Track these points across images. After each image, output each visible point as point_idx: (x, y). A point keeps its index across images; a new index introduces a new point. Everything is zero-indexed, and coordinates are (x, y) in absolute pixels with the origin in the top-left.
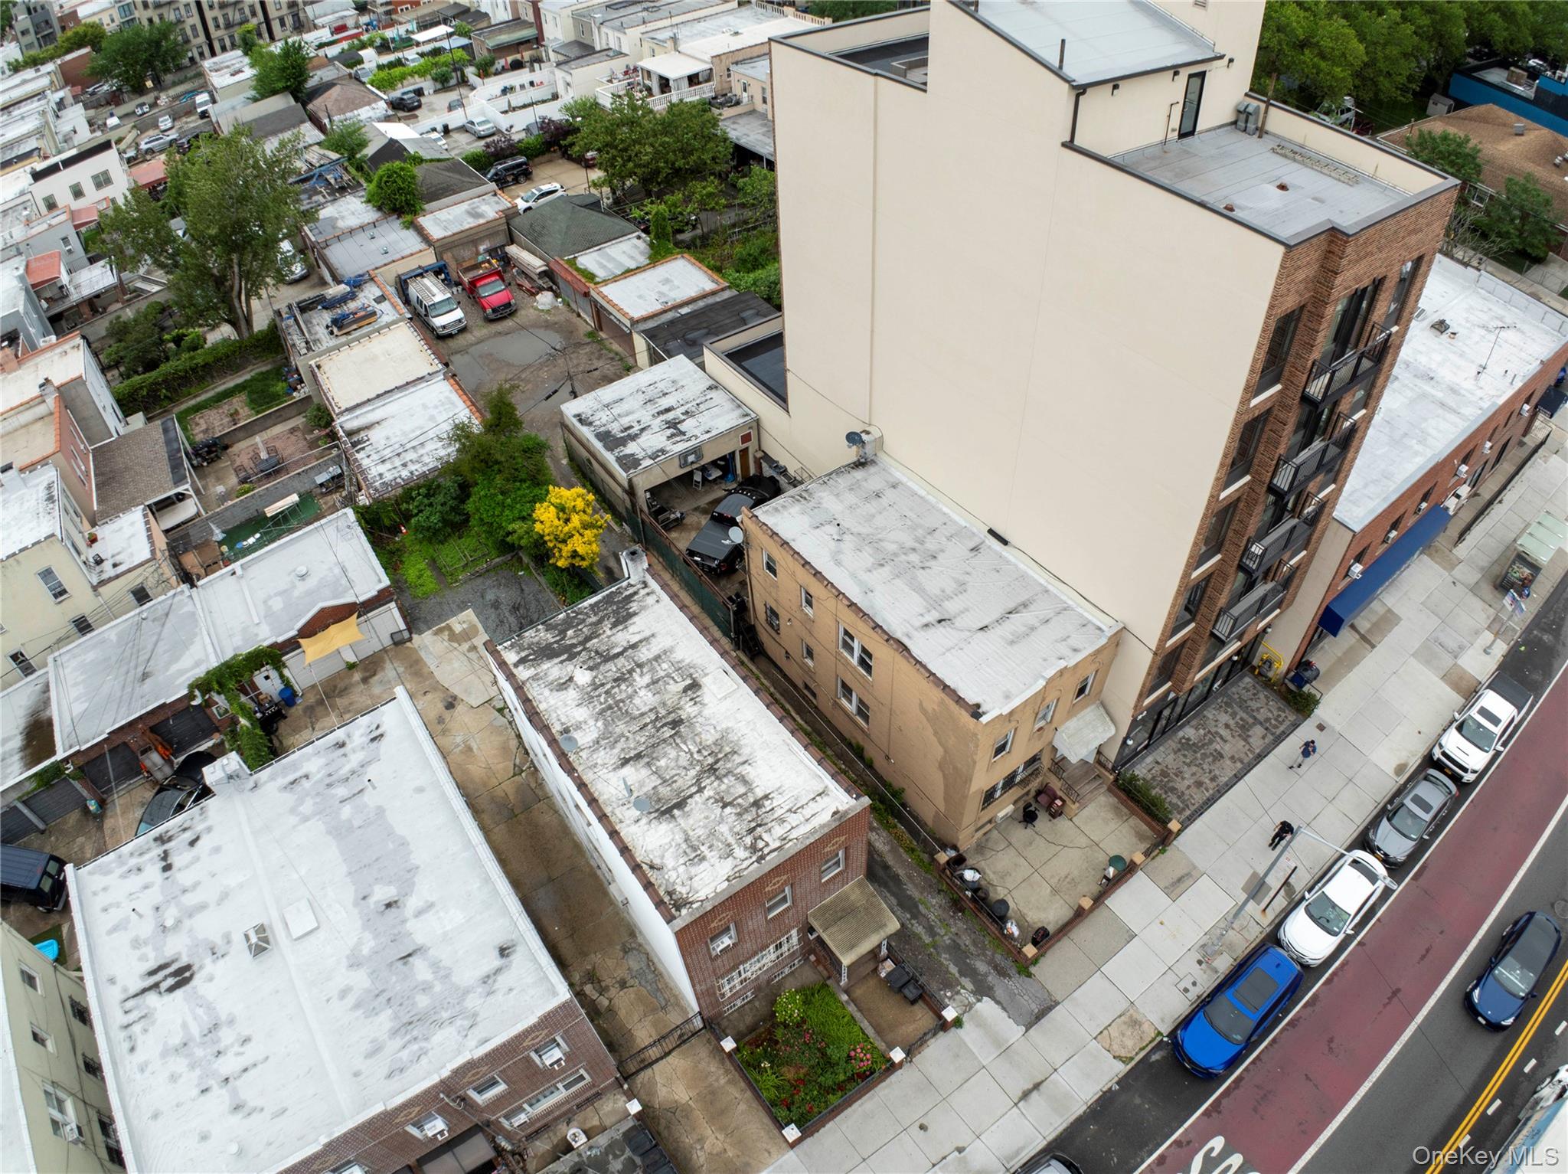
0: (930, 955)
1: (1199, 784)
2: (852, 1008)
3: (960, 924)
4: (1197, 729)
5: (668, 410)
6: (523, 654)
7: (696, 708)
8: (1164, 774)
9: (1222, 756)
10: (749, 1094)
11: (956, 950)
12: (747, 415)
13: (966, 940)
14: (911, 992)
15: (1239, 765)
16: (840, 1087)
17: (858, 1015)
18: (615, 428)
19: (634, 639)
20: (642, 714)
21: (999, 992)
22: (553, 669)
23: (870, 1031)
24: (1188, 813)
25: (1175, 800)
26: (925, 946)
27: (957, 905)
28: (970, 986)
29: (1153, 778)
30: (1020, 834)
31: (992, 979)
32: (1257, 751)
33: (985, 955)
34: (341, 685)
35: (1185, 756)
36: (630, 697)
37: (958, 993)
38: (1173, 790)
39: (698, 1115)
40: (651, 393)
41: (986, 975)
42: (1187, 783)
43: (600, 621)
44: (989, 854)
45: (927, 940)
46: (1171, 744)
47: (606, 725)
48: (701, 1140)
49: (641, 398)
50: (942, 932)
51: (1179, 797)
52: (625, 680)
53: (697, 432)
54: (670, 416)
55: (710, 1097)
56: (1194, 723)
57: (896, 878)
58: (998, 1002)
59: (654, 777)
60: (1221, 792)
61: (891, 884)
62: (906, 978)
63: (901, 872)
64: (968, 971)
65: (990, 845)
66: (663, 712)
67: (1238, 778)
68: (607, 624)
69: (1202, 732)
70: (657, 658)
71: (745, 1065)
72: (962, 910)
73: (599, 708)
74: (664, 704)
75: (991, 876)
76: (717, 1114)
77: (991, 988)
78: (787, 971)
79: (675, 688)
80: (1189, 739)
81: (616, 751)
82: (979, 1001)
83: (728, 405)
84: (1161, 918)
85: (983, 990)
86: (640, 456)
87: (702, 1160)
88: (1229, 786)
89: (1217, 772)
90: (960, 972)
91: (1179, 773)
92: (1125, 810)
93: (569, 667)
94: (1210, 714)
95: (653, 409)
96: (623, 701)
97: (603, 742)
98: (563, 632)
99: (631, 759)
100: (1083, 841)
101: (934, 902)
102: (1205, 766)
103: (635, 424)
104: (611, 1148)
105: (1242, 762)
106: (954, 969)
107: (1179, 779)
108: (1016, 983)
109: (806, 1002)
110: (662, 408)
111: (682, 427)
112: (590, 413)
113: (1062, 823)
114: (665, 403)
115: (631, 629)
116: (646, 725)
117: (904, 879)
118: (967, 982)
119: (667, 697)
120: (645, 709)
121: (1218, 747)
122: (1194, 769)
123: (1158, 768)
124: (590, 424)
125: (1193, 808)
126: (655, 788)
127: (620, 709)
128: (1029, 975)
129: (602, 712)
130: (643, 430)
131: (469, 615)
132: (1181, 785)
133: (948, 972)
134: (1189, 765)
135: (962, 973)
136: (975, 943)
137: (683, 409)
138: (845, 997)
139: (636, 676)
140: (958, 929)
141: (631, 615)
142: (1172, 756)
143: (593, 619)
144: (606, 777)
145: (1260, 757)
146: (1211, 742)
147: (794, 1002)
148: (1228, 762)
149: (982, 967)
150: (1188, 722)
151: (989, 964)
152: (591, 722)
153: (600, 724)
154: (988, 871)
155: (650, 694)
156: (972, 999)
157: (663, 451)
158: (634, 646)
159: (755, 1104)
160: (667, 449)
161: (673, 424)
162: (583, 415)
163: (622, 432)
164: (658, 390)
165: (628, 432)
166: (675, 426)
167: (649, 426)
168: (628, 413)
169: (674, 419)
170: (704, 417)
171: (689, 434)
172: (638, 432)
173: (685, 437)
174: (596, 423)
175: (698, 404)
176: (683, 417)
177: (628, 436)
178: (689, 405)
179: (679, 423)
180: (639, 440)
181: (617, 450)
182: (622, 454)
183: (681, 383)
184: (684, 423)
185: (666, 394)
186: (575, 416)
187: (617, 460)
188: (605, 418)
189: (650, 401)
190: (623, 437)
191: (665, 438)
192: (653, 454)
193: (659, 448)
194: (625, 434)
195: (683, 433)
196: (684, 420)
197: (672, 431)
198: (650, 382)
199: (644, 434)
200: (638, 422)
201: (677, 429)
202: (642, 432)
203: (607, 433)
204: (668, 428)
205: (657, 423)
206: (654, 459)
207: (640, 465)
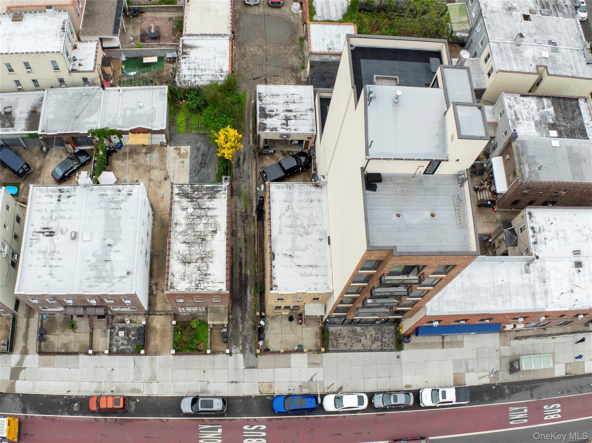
0: (238, 335)
1: (346, 344)
2: (209, 334)
3: (251, 333)
4: (362, 330)
5: (290, 111)
6: (180, 192)
7: (211, 239)
8: (339, 334)
9: (360, 342)
10: (172, 337)
11: (245, 338)
12: (313, 131)
13: (249, 337)
14: (225, 340)
15: (363, 348)
16: (192, 350)
17: (209, 336)
18: (268, 108)
19: (211, 206)
20: (197, 231)
21: (246, 355)
23: (209, 342)
24: (335, 349)
25: (335, 343)
26: (239, 331)
27: (254, 328)
28: (241, 349)
29: (335, 333)
30: (286, 321)
31: (248, 351)
32: (372, 348)
33: (251, 344)
34: (138, 151)
35: (350, 334)
36: (198, 224)
37: (237, 348)
38: (337, 340)
39: (159, 334)
40: (290, 99)
41: (247, 349)
42: (343, 341)
43: (206, 194)
44: (274, 321)
45: (240, 330)
46: (350, 328)
47: (187, 229)
48: (155, 340)
49: (285, 99)
50: (246, 331)
51: (337, 343)
53: (292, 128)
54: (289, 114)
55: (164, 331)
56: (363, 327)
57: (246, 310)
58: (244, 357)
59: (188, 251)
60: (349, 351)
61: (244, 311)
62: (226, 336)
63: (248, 309)
64: (244, 345)
65: (276, 319)
66: (202, 234)
67: (358, 351)
69: (362, 331)
70: (212, 216)
71: (176, 329)
72: (255, 329)
73: (188, 222)
74: (204, 232)
75: (269, 327)
76: (163, 336)
77: (245, 353)
78: (201, 314)
79: (211, 229)
80: (356, 331)
81: (184, 238)
82: (240, 353)
83: (310, 122)
84: (301, 369)
85: (243, 352)
86: (267, 127)
87: (152, 344)
88: (353, 351)
89: (354, 345)
90: (241, 344)
91: (344, 338)
92: (319, 336)
94: (370, 328)
95: (286, 107)
96: (195, 224)
97: (183, 233)
99: (186, 242)
100: (300, 335)
101: (250, 322)
102: (353, 341)
103: (275, 110)
104: (134, 328)
105: (364, 348)
106: (240, 342)
107: (342, 339)
108: (252, 356)
109: (200, 325)
110: (288, 109)
111: (289, 122)
112: (265, 95)
113: (299, 327)
114: (292, 107)
115: (212, 203)
116: (196, 235)
117: (248, 311)
118: (241, 347)
119: (207, 230)
120: (199, 230)
121: (362, 339)
122: (349, 339)
123: (339, 332)
124: (261, 100)
125: (337, 349)
126: (186, 254)
127: (193, 226)
128: (257, 357)
129: (188, 224)
130: (276, 115)
131: (188, 148)
132: (341, 341)
133: (239, 341)
134: (349, 337)
135: (242, 344)
136: (251, 340)
137: (294, 114)
138: (209, 330)
139: (203, 218)
140: (251, 334)
141: (215, 198)
142: (347, 332)
143: (205, 192)
144: (177, 243)
145: (371, 351)
146: (362, 336)
147: (196, 324)
148: (360, 345)
149: (248, 346)
150: (362, 326)
151: (250, 347)
152: (184, 225)
153: (186, 227)
154: (270, 325)
155: (203, 227)
156: (239, 352)
157: (276, 129)
158: (209, 209)
159: (172, 340)
160: (278, 129)
161: (287, 119)
162: (262, 95)
163: (269, 111)
164: (293, 99)
165: (271, 113)
166: (287, 120)
167: (279, 114)
168: (276, 104)
169: (289, 117)
170: (299, 122)
171: (289, 127)
172: (274, 115)
173: (287, 128)
174: (264, 102)
175: (301, 115)
176: (292, 118)
177: (270, 114)
178: (298, 113)
179: (290, 119)
180: (272, 119)
181: (262, 119)
182: (262, 122)
183: (303, 101)
184: (291, 121)
185: (294, 102)
186: (259, 93)
187: (259, 124)
188: (267, 101)
189: (287, 102)
190: (267, 114)
191: (281, 124)
192: (272, 128)
193: (276, 127)
194: (269, 113)
195: (287, 125)
196: (292, 119)
197: (285, 122)
198: (293, 93)
199: (275, 117)
200: (277, 110)
201: (287, 122)
202: (275, 116)
203: (264, 109)
204: (285, 119)
205: (282, 115)
206: (271, 131)
207: (265, 130)
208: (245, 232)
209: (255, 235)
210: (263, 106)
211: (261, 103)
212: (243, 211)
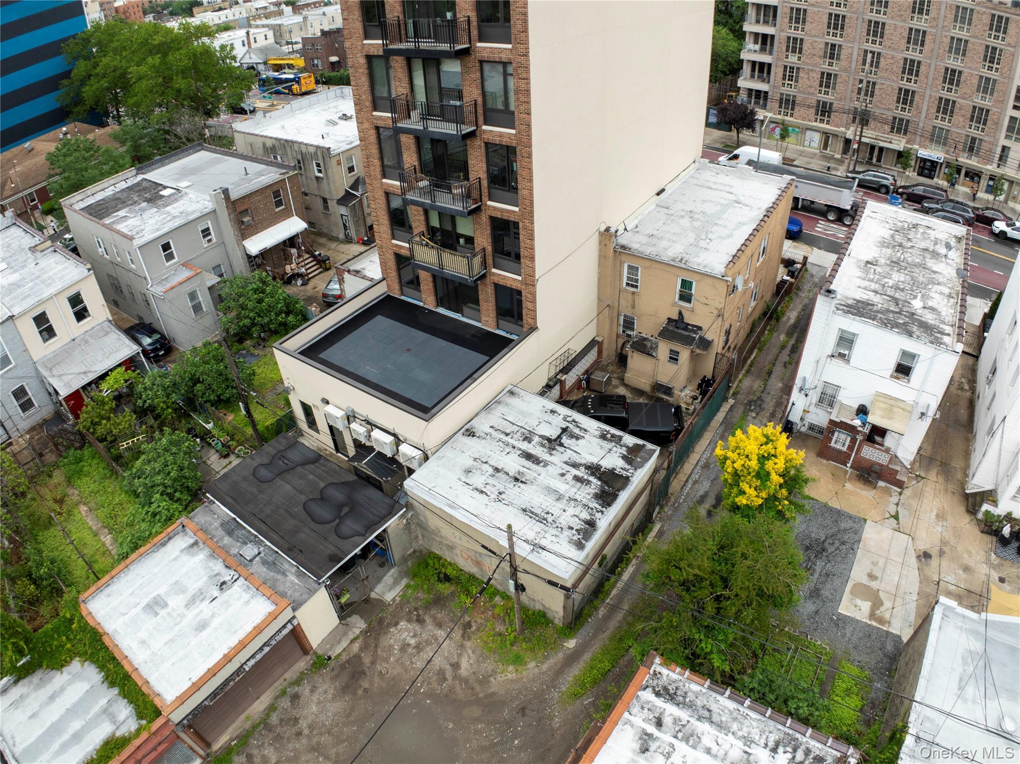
3: (805, 287)
5: (528, 456)
6: (939, 335)
11: (817, 286)
13: (810, 285)
18: (587, 493)
19: (873, 294)
22: (929, 318)
33: (811, 280)
40: (501, 483)
41: (818, 278)
43: (878, 312)
49: (512, 491)
50: (814, 292)
52: (899, 288)
57: (805, 307)
61: (809, 307)
68: (875, 308)
83: (501, 411)
86: (624, 451)
93: (919, 312)
95: (531, 471)
98: (905, 324)
103: (569, 477)
110: (528, 464)
111: (553, 433)
112: (567, 533)
114: (513, 463)
115: (867, 297)
124: (591, 524)
130: (575, 465)
137: (525, 446)
139: (890, 284)
141: (858, 301)
143: (880, 315)
157: (603, 437)
158: (876, 292)
160: (598, 433)
161: (553, 443)
162: (575, 538)
163: (589, 482)
164: (491, 481)
165: (586, 477)
166: (555, 440)
167: (566, 463)
168: (550, 491)
169: (543, 445)
170: (531, 423)
171: (564, 425)
172: (582, 469)
173: (571, 426)
174: (585, 515)
175: (507, 435)
176: (536, 439)
177: (593, 474)
178: (512, 441)
179: (549, 440)
180: (594, 460)
181: (624, 473)
182: (627, 467)
183: (469, 463)
184: (547, 434)
185: (497, 470)
186: (580, 546)
187: (641, 466)
188: (571, 511)
189: (516, 480)
190: (599, 479)
191: (580, 441)
192: (611, 441)
193: (600, 441)
194: (592, 479)
195: (564, 430)
196: (541, 436)
197: (565, 440)
198: (476, 494)
199: (583, 461)
200: (563, 475)
201: (559, 437)
202: (581, 465)
203: (597, 497)
204: (561, 445)
205: (558, 458)
206: (620, 438)
207: (637, 445)
208: (766, 385)
209: (748, 372)
210: (594, 504)
211: (599, 515)
212: (754, 414)
